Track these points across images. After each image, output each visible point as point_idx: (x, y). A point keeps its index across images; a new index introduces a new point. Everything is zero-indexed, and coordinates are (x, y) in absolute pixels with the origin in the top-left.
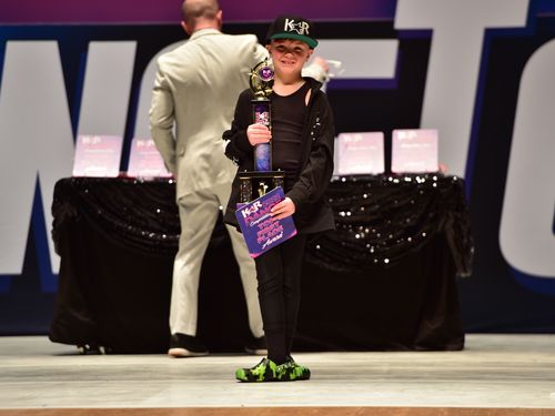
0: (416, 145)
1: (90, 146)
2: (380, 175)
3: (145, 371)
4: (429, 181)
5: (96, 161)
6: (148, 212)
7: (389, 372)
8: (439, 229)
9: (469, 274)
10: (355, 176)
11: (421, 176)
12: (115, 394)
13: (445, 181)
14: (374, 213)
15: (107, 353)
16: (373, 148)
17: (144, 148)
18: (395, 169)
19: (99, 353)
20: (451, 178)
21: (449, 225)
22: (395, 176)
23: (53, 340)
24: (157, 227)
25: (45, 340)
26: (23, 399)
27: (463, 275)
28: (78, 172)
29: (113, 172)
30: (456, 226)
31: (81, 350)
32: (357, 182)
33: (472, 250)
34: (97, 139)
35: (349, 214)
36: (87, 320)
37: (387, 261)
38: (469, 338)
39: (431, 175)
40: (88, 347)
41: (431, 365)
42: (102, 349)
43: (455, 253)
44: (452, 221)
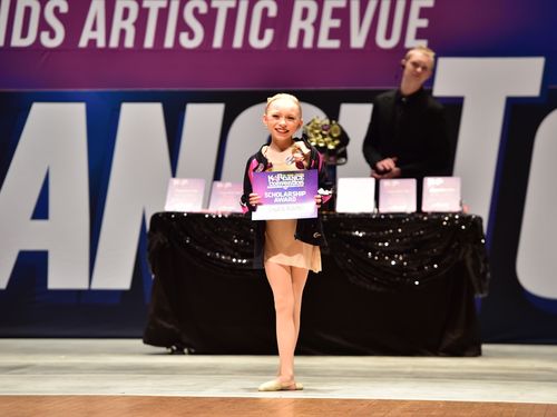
0: (442, 190)
1: (179, 187)
2: (413, 214)
3: (214, 369)
4: (452, 219)
5: (184, 199)
6: (224, 241)
7: (411, 373)
8: (460, 257)
9: (485, 295)
10: (392, 214)
11: (446, 214)
12: (181, 386)
13: (465, 219)
14: (407, 244)
15: (190, 353)
16: (407, 191)
17: (222, 189)
18: (425, 208)
19: (184, 354)
20: (470, 217)
21: (468, 255)
22: (426, 214)
23: (145, 342)
24: (232, 252)
25: (139, 342)
26: (108, 387)
27: (481, 296)
28: (168, 208)
29: (196, 208)
30: (474, 256)
31: (170, 350)
32: (394, 219)
33: (489, 275)
34: (185, 182)
35: (387, 244)
36: (171, 326)
37: (417, 283)
38: (485, 347)
39: (454, 214)
40: (174, 348)
41: (446, 368)
42: (186, 350)
43: (473, 278)
44: (470, 252)
